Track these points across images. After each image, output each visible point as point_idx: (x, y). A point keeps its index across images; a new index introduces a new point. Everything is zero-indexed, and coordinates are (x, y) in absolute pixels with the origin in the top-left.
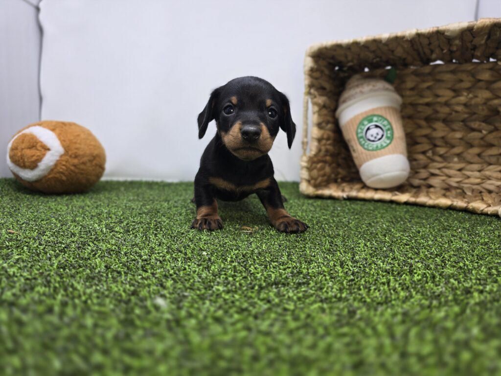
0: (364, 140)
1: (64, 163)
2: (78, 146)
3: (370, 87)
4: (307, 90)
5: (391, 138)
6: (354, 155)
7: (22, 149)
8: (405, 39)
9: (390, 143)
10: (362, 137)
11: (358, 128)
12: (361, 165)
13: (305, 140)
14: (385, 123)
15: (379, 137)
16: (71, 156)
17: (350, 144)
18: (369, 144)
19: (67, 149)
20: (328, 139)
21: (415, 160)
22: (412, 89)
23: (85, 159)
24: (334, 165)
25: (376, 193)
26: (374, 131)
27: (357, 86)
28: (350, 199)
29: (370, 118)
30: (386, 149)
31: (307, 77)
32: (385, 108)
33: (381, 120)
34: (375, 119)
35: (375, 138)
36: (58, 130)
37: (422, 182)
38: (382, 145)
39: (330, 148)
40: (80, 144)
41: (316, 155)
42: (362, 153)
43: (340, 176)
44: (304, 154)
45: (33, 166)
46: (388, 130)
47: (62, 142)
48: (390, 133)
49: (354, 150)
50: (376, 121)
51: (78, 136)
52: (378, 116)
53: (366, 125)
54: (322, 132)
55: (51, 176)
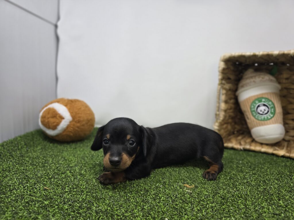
0: (255, 113)
1: (72, 126)
2: (80, 115)
3: (261, 79)
4: (220, 82)
5: (274, 113)
6: (248, 121)
7: (48, 118)
8: (289, 56)
9: (273, 116)
10: (254, 111)
11: (251, 105)
12: (252, 128)
13: (218, 113)
14: (270, 103)
15: (266, 112)
16: (76, 122)
17: (245, 114)
18: (259, 116)
19: (73, 117)
20: (231, 109)
21: (287, 124)
22: (287, 79)
23: (84, 123)
24: (233, 124)
25: (262, 147)
26: (262, 108)
27: (252, 77)
28: (245, 150)
29: (260, 99)
30: (271, 120)
31: (220, 74)
32: (270, 93)
33: (267, 101)
34: (263, 100)
35: (263, 112)
36: (68, 106)
37: (291, 138)
38: (267, 118)
39: (232, 114)
40: (81, 114)
41: (223, 120)
42: (254, 121)
43: (236, 130)
44: (217, 121)
45: (54, 128)
46: (272, 108)
47: (71, 113)
48: (273, 110)
49: (248, 118)
50: (264, 102)
51: (80, 109)
52: (265, 98)
53: (258, 103)
54: (227, 105)
55: (64, 133)
